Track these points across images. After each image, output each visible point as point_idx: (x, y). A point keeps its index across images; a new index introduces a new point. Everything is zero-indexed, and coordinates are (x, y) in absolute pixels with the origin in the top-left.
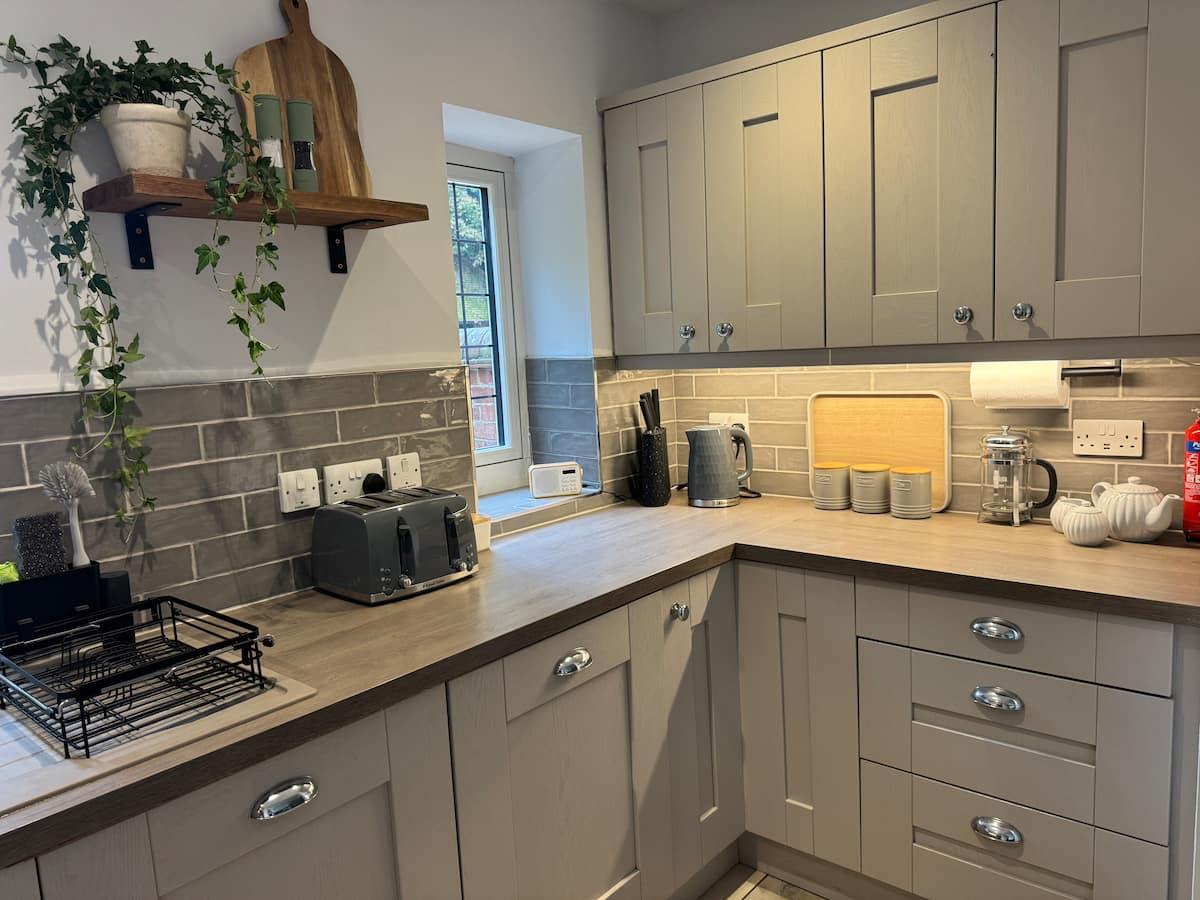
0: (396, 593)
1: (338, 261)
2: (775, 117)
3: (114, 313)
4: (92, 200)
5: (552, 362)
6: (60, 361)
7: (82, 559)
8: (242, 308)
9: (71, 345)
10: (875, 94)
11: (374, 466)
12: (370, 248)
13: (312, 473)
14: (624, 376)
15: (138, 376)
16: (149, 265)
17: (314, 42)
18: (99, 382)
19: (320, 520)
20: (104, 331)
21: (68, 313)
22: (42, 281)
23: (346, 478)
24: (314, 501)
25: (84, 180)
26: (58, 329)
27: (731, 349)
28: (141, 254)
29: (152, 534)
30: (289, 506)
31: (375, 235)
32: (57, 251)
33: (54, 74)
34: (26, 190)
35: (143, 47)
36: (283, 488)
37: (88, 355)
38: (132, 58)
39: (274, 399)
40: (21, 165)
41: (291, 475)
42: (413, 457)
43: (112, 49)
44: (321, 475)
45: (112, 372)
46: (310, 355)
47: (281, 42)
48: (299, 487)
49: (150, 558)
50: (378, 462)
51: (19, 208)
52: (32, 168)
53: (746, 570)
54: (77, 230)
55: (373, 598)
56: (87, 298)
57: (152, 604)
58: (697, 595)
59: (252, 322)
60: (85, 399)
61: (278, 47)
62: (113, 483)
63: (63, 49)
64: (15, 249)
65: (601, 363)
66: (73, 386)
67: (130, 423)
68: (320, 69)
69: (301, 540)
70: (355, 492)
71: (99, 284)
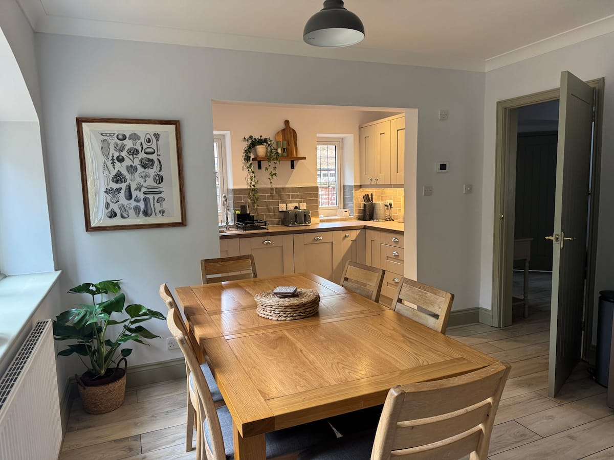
0: (294, 225)
1: (293, 167)
2: (384, 133)
3: (255, 177)
4: (254, 159)
5: (347, 186)
6: (248, 184)
7: (248, 213)
8: (270, 177)
9: (249, 181)
10: (398, 130)
11: (297, 205)
12: (298, 164)
13: (285, 205)
14: (361, 190)
15: (258, 186)
16: (261, 169)
17: (290, 128)
18: (253, 187)
19: (285, 213)
20: (253, 180)
21: (249, 177)
22: (246, 172)
23: (291, 206)
24: (285, 210)
25: (252, 156)
26: (248, 179)
27: (378, 184)
28: (260, 167)
29: (258, 212)
30: (280, 210)
31: (300, 161)
32: (248, 168)
33: (250, 141)
34: (245, 159)
35: (261, 136)
36: (280, 207)
37: (251, 183)
38: (260, 138)
39: (279, 191)
40: (244, 155)
41: (281, 204)
42: (305, 204)
43: (257, 137)
44: (287, 205)
45: (254, 186)
46: (286, 184)
47: (284, 129)
48: (282, 207)
49: (258, 215)
50: (298, 204)
51: (244, 161)
52: (246, 156)
53: (368, 231)
54: (251, 164)
55: (290, 225)
56: (252, 174)
57: (257, 220)
58: (354, 234)
59: (271, 179)
60: (250, 189)
61: (283, 130)
62: (254, 203)
63: (251, 137)
64: (243, 167)
65: (355, 186)
66: (249, 187)
67: (256, 193)
68: (290, 133)
69: (282, 216)
70: (292, 208)
71: (253, 172)
